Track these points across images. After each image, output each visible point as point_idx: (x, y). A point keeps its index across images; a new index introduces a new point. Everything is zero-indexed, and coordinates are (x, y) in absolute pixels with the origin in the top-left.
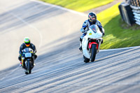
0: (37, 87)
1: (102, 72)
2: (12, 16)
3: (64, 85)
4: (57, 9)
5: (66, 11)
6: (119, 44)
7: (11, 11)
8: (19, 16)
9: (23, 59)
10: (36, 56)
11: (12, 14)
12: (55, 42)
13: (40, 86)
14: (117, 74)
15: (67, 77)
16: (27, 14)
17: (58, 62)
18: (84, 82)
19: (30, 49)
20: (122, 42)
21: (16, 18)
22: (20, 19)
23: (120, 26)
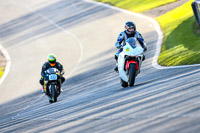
0: (75, 120)
1: (168, 98)
2: (40, 17)
3: (113, 117)
4: (103, 9)
5: (117, 11)
6: (193, 58)
7: (39, 11)
8: (50, 19)
9: (46, 82)
10: (63, 79)
11: (40, 14)
12: (101, 55)
13: (80, 118)
14: (190, 101)
15: (118, 105)
16: (62, 16)
17: (105, 84)
18: (142, 112)
19: (55, 70)
20: (197, 56)
21: (46, 21)
22: (52, 22)
23: (195, 32)
